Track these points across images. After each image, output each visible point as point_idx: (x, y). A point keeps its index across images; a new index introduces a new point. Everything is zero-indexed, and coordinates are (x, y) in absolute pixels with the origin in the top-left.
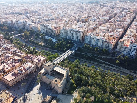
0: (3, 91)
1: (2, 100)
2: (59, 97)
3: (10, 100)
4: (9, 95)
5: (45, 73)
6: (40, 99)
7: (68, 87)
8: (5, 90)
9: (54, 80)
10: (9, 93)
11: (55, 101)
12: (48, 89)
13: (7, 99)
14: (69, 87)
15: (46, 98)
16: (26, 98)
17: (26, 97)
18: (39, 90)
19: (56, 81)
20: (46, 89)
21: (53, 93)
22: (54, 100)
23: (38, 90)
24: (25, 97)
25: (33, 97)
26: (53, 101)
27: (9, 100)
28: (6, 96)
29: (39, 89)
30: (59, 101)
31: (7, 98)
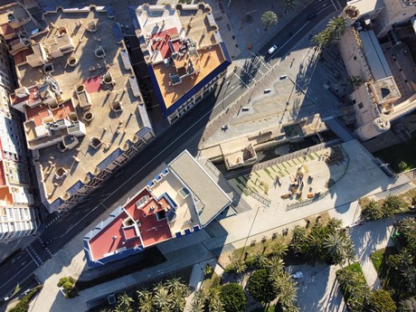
0: (201, 7)
1: (187, 48)
2: (352, 147)
3: (209, 58)
4: (213, 39)
5: (368, 22)
6: (290, 107)
7: (402, 131)
8: (208, 10)
9: (381, 85)
10: (214, 28)
11: (329, 150)
12: (334, 93)
13: (203, 51)
14: (406, 136)
15: (311, 121)
16: (253, 75)
17: (256, 71)
18: (305, 69)
19: (385, 92)
20: (329, 83)
21: (340, 119)
22: (326, 147)
23: (301, 67)
24: (251, 66)
25: (274, 86)
26: (323, 144)
27: (206, 55)
28: (203, 37)
29: (308, 68)
30: (341, 160)
31: (202, 45)
